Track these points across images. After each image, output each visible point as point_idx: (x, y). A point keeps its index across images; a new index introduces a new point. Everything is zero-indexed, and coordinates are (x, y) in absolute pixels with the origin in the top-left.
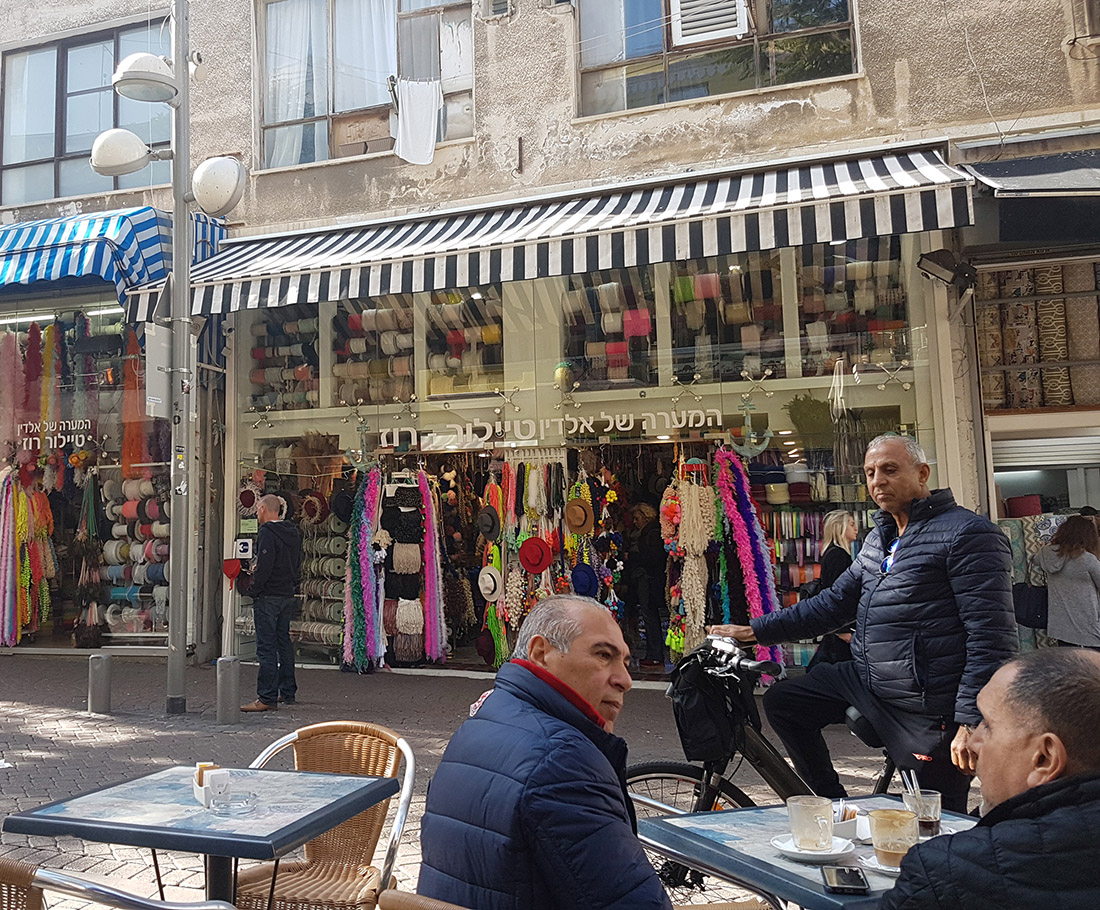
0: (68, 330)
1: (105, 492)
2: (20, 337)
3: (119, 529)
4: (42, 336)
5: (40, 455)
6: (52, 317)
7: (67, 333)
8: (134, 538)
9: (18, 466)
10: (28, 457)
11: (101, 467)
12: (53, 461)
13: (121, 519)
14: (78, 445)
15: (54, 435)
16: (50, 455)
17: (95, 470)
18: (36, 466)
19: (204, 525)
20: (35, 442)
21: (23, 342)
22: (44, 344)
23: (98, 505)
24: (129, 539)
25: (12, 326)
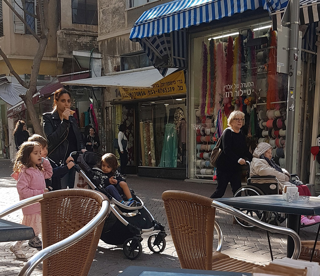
0: (245, 39)
1: (259, 116)
2: (225, 45)
3: (265, 133)
4: (233, 43)
5: (233, 100)
6: (238, 33)
7: (244, 41)
8: (271, 137)
9: (224, 105)
10: (228, 100)
11: (258, 104)
12: (238, 102)
13: (266, 128)
14: (248, 94)
15: (238, 90)
16: (237, 99)
17: (255, 106)
18: (231, 105)
19: (303, 130)
20: (230, 94)
21: (226, 47)
22: (234, 47)
23: (256, 122)
24: (269, 137)
25: (221, 39)
